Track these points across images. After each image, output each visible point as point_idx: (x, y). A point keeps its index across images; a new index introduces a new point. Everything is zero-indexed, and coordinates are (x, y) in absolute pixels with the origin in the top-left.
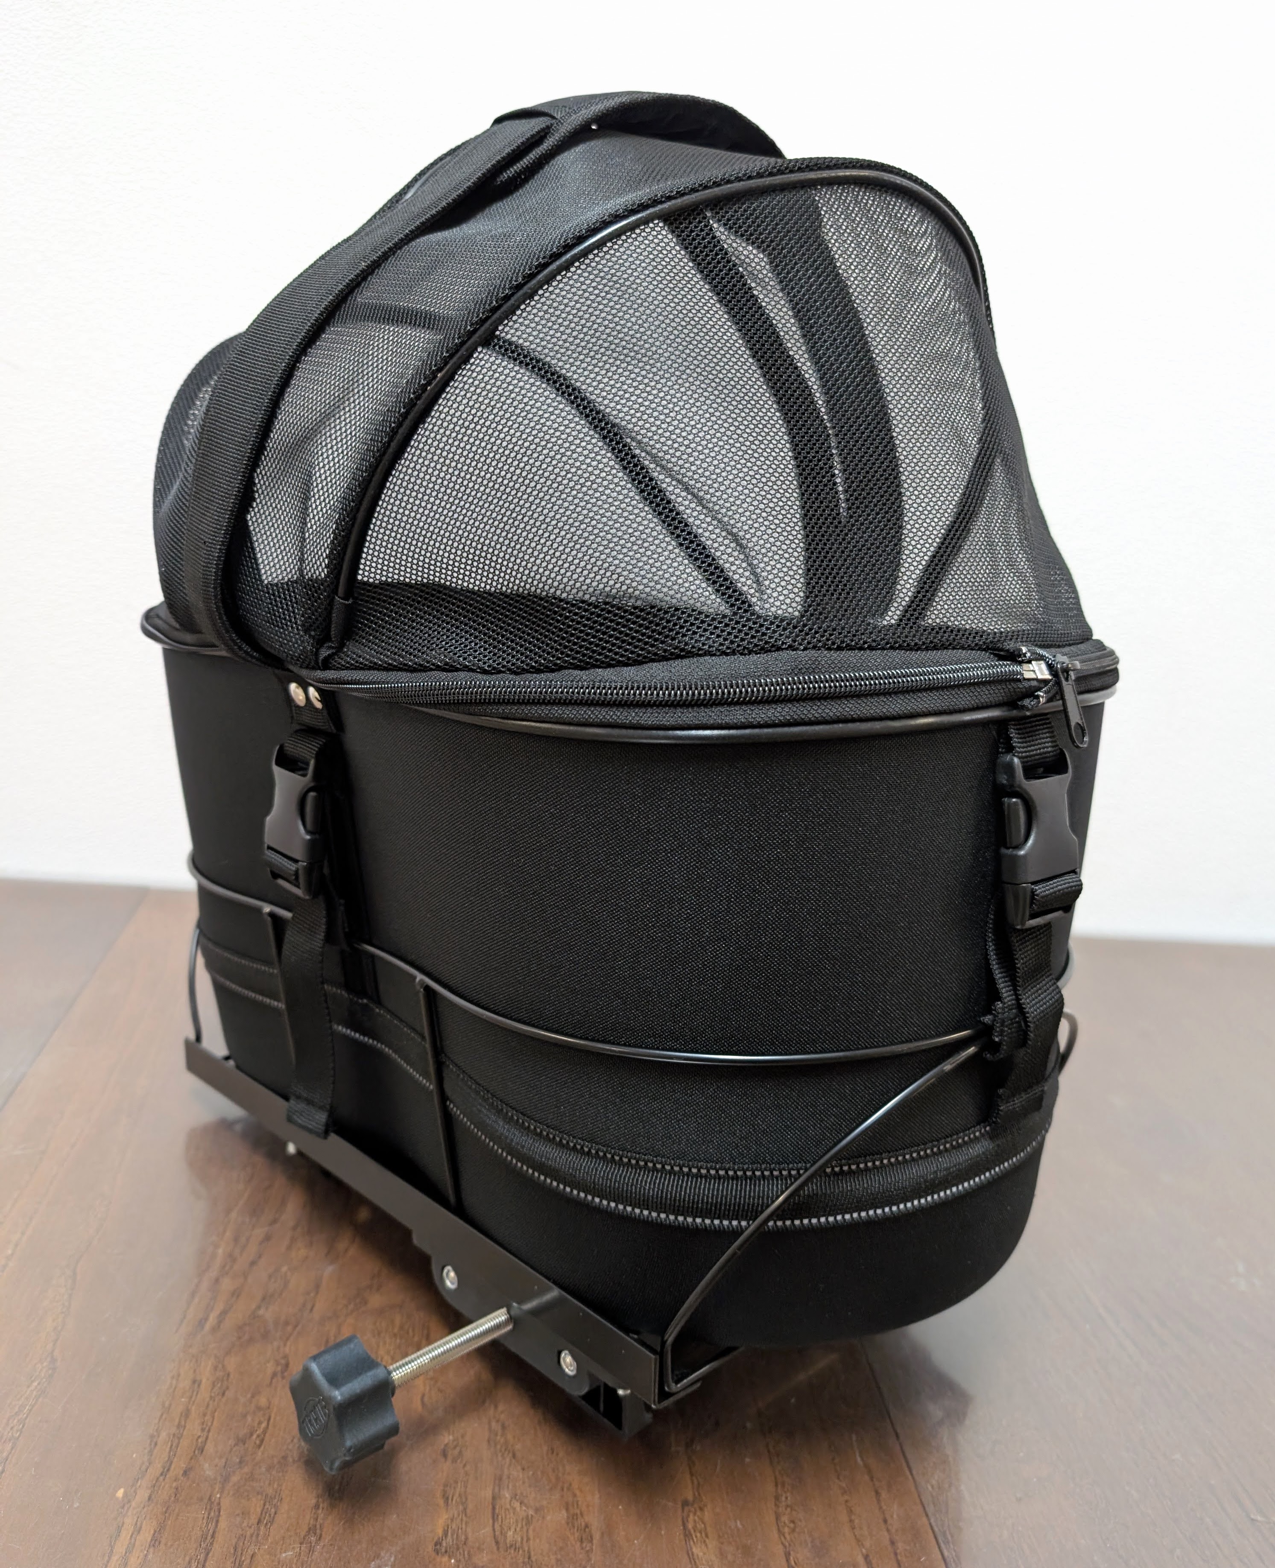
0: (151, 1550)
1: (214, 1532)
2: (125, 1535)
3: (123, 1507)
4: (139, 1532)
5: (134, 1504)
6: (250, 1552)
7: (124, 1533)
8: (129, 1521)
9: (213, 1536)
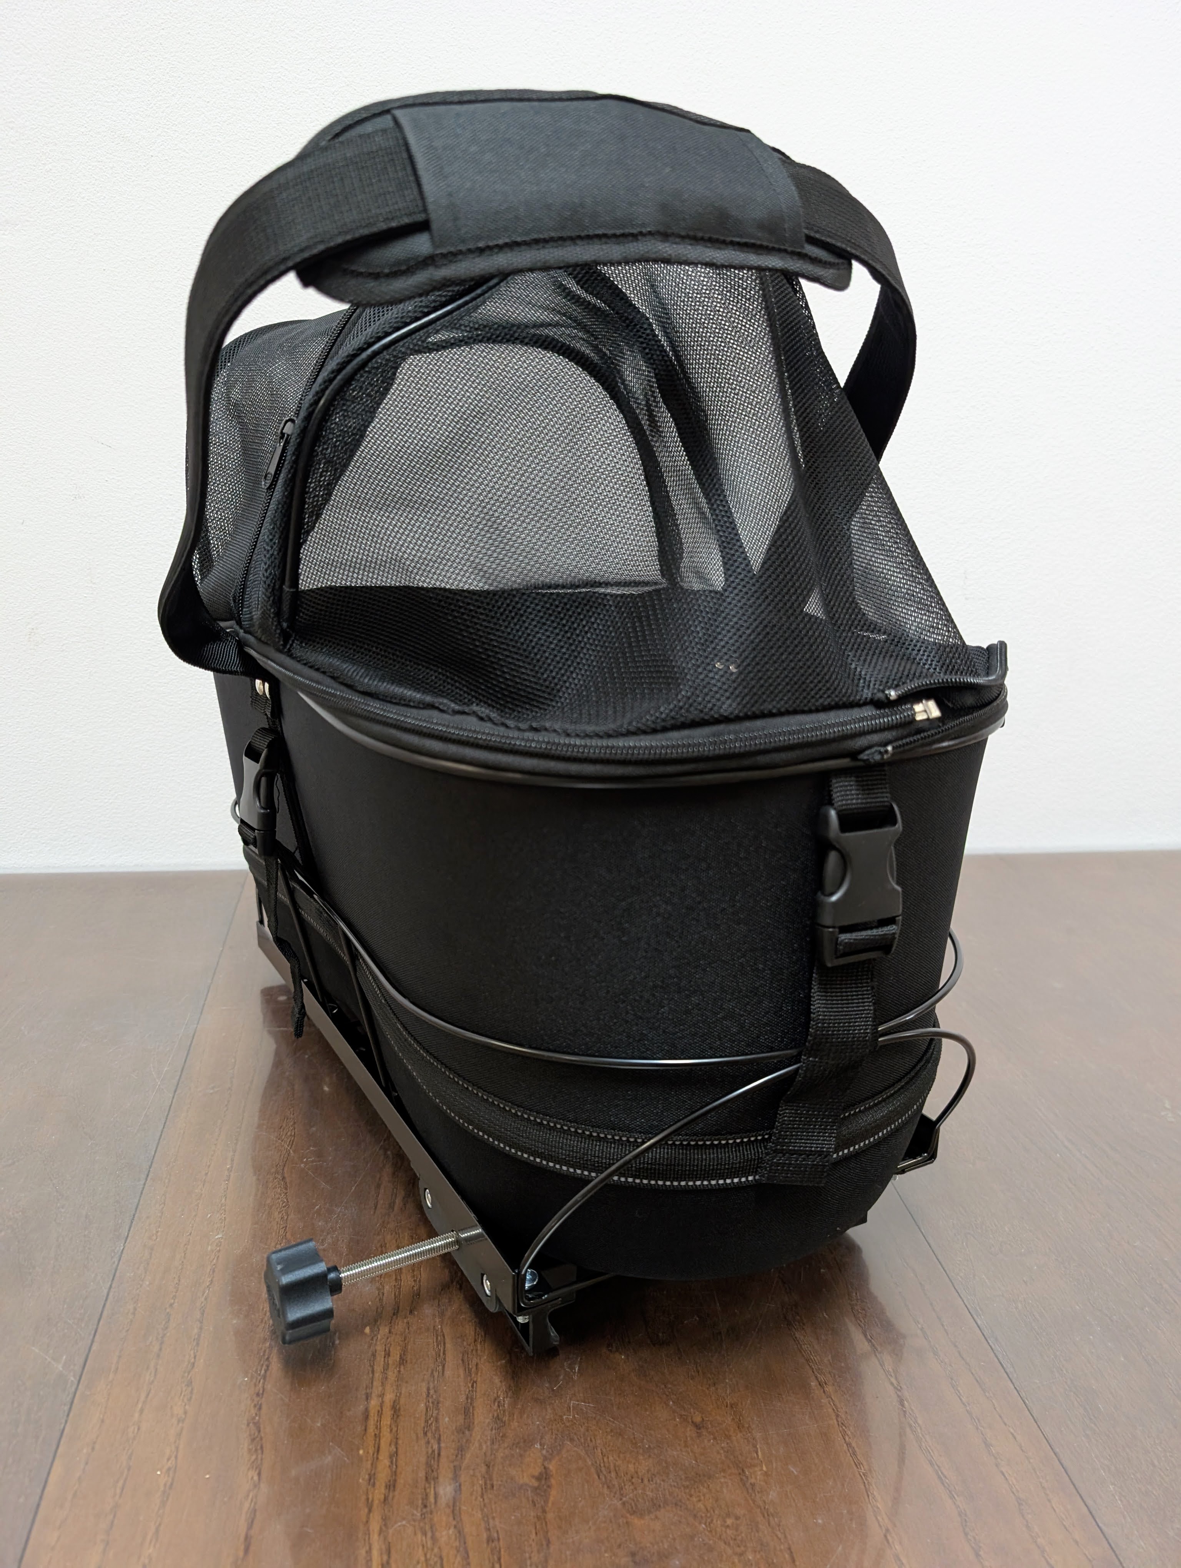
0: (402, 1367)
1: (444, 1351)
2: (380, 1359)
3: (372, 1339)
4: (389, 1355)
5: (379, 1337)
6: (474, 1362)
7: (378, 1358)
8: (380, 1348)
9: (444, 1354)
